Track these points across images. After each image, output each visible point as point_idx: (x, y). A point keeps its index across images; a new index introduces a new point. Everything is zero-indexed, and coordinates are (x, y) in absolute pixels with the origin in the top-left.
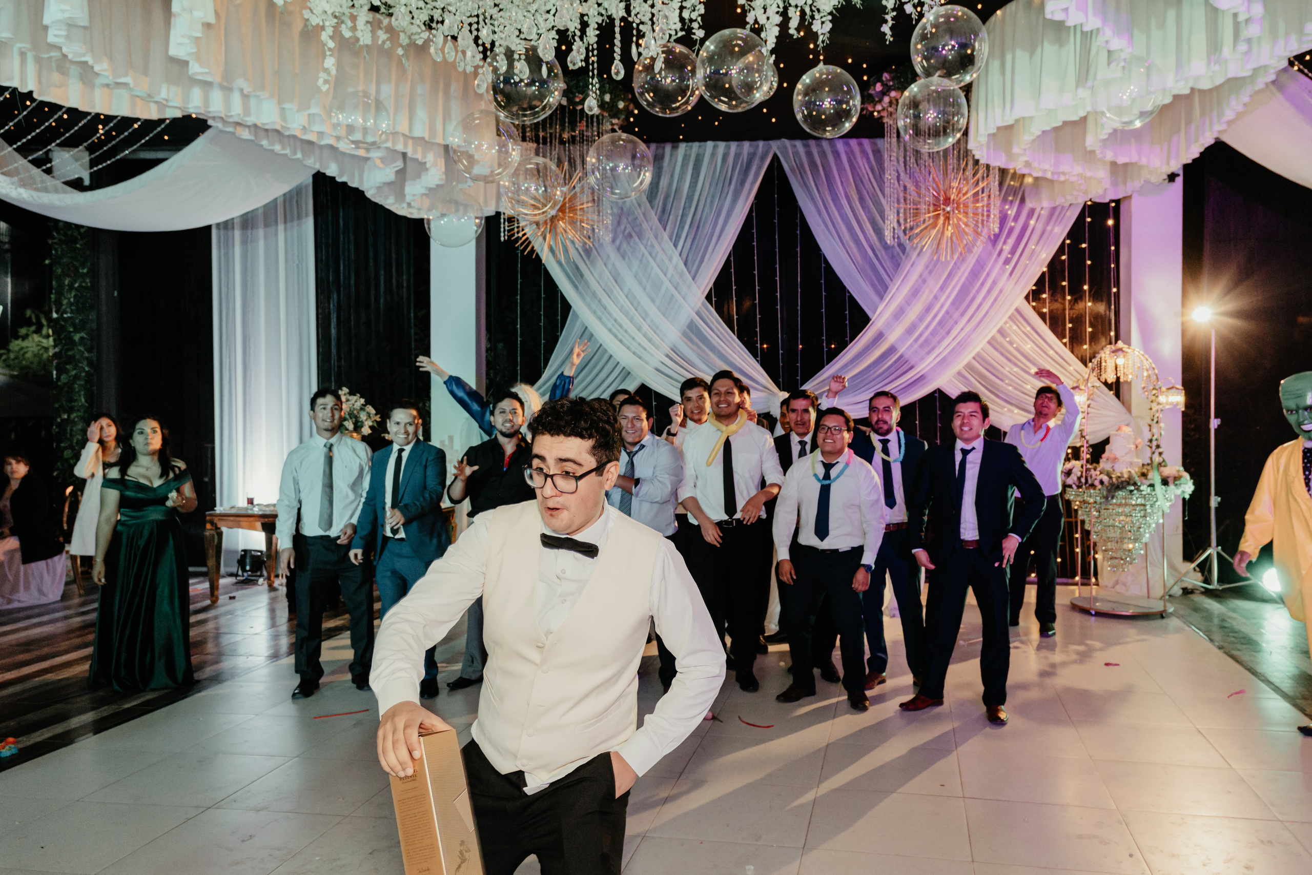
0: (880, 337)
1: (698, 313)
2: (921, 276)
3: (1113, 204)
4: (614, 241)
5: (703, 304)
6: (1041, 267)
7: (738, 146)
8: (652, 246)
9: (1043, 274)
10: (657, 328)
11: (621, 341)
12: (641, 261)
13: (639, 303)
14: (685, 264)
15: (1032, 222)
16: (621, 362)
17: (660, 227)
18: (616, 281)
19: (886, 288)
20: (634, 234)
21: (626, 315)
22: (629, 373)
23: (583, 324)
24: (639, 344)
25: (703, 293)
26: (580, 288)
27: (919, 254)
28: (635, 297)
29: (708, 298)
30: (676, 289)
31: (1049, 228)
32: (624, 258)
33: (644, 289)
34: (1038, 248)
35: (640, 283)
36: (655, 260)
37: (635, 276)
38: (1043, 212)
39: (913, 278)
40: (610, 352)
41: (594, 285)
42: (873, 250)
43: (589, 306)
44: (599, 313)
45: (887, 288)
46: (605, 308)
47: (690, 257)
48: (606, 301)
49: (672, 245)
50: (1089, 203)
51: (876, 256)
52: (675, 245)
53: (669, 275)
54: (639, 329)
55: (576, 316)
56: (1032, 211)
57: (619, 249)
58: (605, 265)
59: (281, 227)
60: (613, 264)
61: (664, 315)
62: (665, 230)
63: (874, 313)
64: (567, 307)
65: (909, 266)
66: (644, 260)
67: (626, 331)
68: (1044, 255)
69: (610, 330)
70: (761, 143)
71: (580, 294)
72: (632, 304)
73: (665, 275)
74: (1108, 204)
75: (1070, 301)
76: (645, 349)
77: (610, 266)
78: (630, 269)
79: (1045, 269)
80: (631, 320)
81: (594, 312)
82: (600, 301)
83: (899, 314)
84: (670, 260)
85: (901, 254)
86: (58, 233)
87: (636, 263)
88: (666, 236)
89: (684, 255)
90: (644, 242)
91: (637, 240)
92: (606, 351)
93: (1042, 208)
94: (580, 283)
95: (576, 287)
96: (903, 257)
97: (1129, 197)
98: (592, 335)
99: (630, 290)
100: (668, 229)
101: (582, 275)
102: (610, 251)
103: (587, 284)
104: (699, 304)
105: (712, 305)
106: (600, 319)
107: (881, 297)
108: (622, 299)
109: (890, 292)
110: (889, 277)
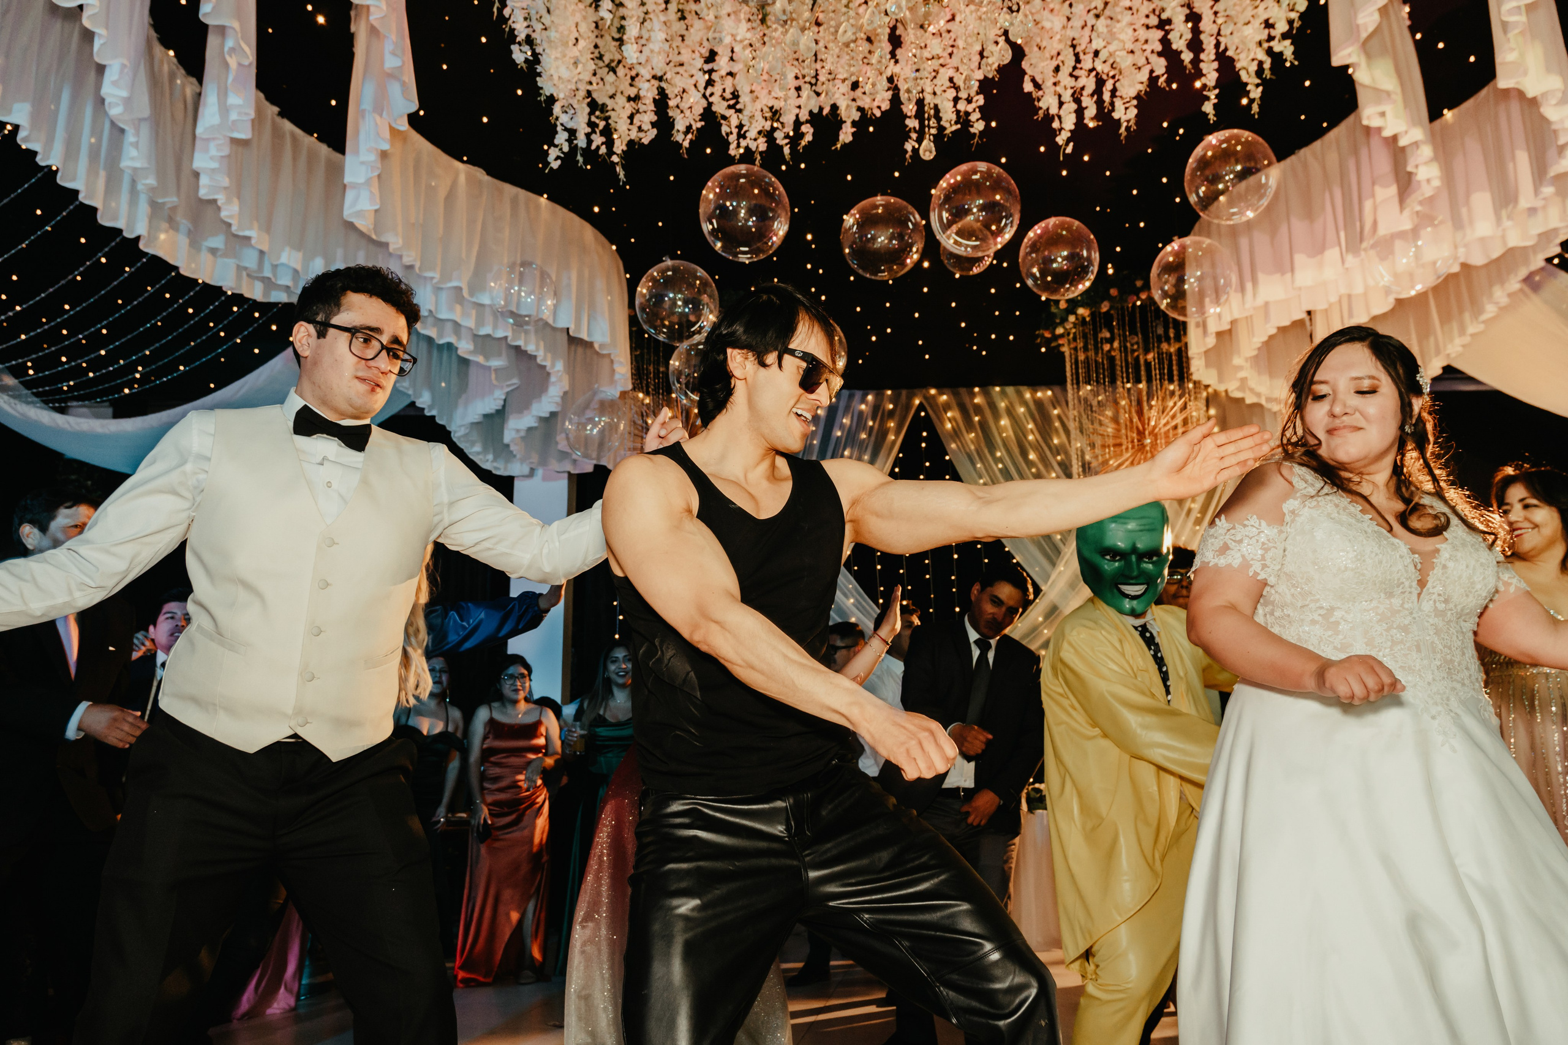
0: (1053, 611)
7: (876, 397)
19: (1059, 553)
63: (1046, 582)
70: (904, 393)
105: (850, 575)
107: (1054, 564)
109: (1063, 558)
110: (1061, 540)
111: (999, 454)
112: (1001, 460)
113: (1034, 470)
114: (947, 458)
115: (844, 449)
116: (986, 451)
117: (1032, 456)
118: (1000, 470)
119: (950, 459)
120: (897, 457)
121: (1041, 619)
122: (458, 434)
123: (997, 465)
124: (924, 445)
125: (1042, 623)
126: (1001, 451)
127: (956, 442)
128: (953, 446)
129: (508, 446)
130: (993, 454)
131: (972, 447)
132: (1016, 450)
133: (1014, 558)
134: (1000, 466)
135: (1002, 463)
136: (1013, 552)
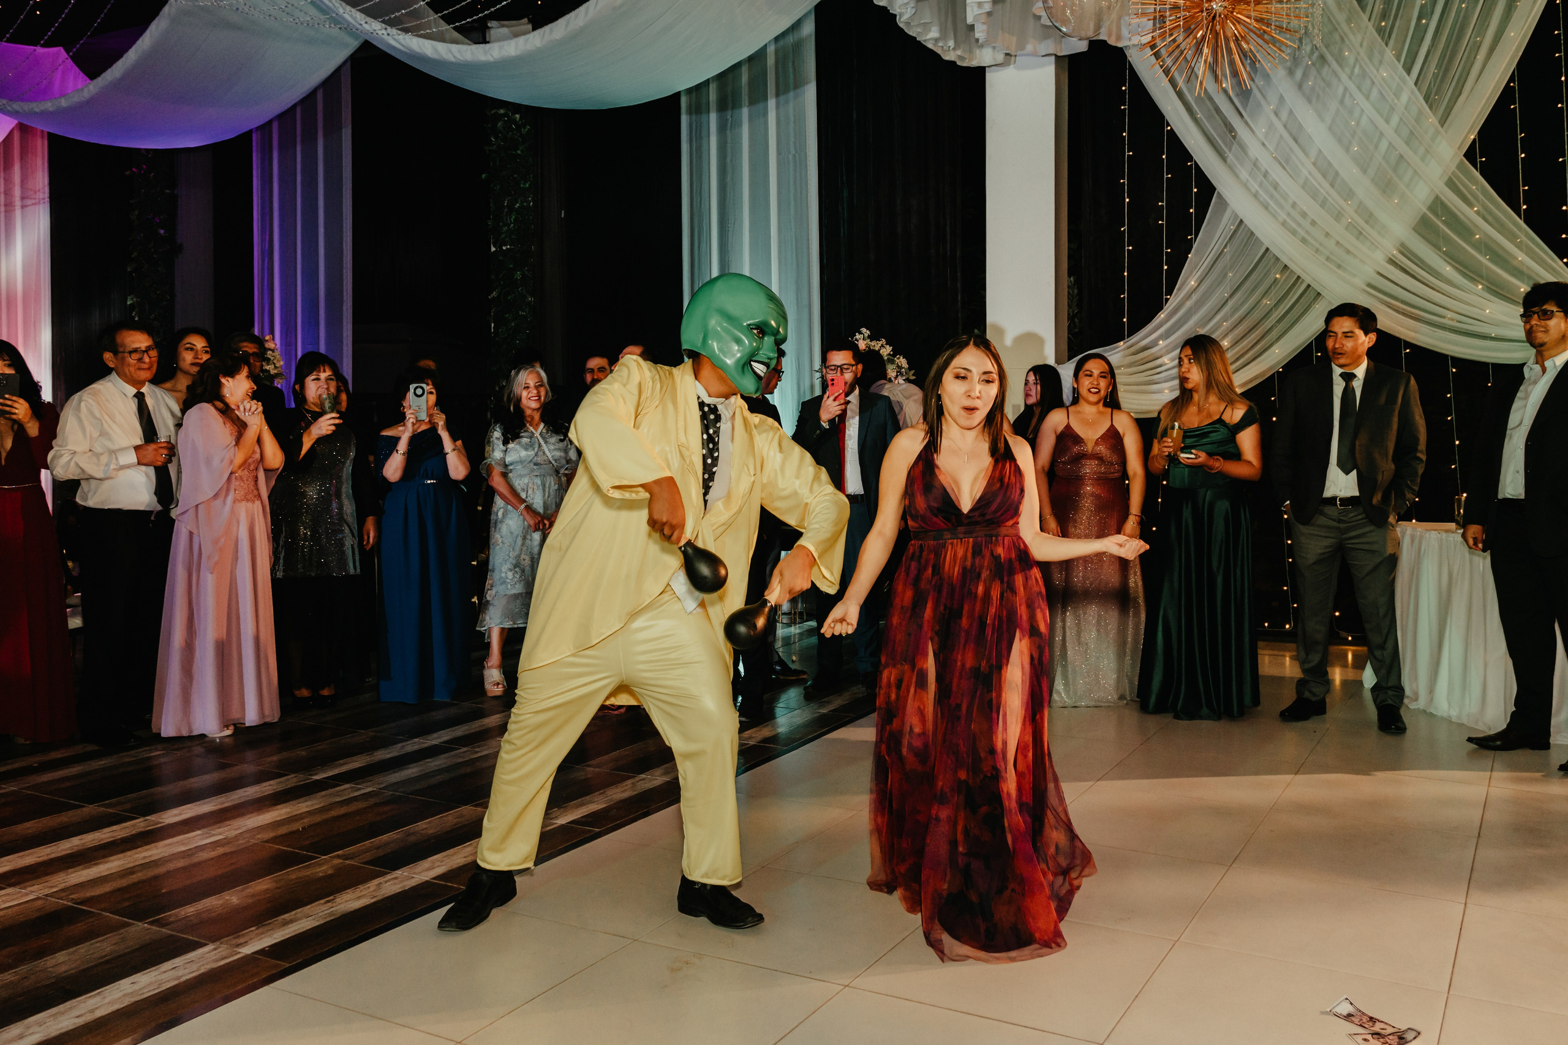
1: (1451, 184)
4: (1292, 72)
5: (1460, 167)
8: (1364, 74)
10: (1371, 215)
11: (1304, 241)
12: (1342, 102)
13: (1337, 173)
14: (1427, 98)
16: (1303, 276)
17: (1379, 39)
18: (1296, 140)
20: (1329, 57)
21: (1314, 195)
22: (1319, 294)
23: (1236, 216)
24: (1338, 243)
25: (1459, 148)
26: (1231, 157)
28: (1330, 164)
29: (1470, 155)
30: (1407, 143)
32: (1309, 101)
33: (1347, 150)
35: (1340, 139)
36: (1367, 98)
37: (1330, 129)
40: (1285, 260)
41: (1255, 149)
43: (1245, 185)
44: (1264, 196)
46: (1276, 186)
48: (1277, 174)
49: (1400, 67)
52: (1408, 70)
53: (1395, 120)
54: (1338, 216)
55: (1223, 203)
57: (1300, 86)
58: (1276, 114)
59: (772, 103)
60: (1291, 112)
61: (1384, 192)
62: (1387, 45)
64: (1208, 189)
66: (1348, 98)
67: (1313, 223)
69: (1284, 224)
71: (1231, 168)
72: (1324, 176)
73: (1387, 121)
76: (1348, 252)
77: (1284, 115)
78: (1321, 116)
80: (1323, 204)
81: (1256, 196)
82: (1266, 175)
84: (1397, 95)
86: (496, 137)
87: (1334, 105)
88: (1389, 54)
89: (1425, 83)
90: (1348, 70)
91: (1334, 65)
92: (1277, 259)
95: (1223, 155)
98: (1252, 234)
99: (1320, 152)
100: (1392, 42)
101: (1234, 137)
103: (1243, 148)
104: (1453, 167)
105: (1477, 170)
106: (1266, 207)
108: (1306, 170)
122: (905, 18)
129: (971, 28)
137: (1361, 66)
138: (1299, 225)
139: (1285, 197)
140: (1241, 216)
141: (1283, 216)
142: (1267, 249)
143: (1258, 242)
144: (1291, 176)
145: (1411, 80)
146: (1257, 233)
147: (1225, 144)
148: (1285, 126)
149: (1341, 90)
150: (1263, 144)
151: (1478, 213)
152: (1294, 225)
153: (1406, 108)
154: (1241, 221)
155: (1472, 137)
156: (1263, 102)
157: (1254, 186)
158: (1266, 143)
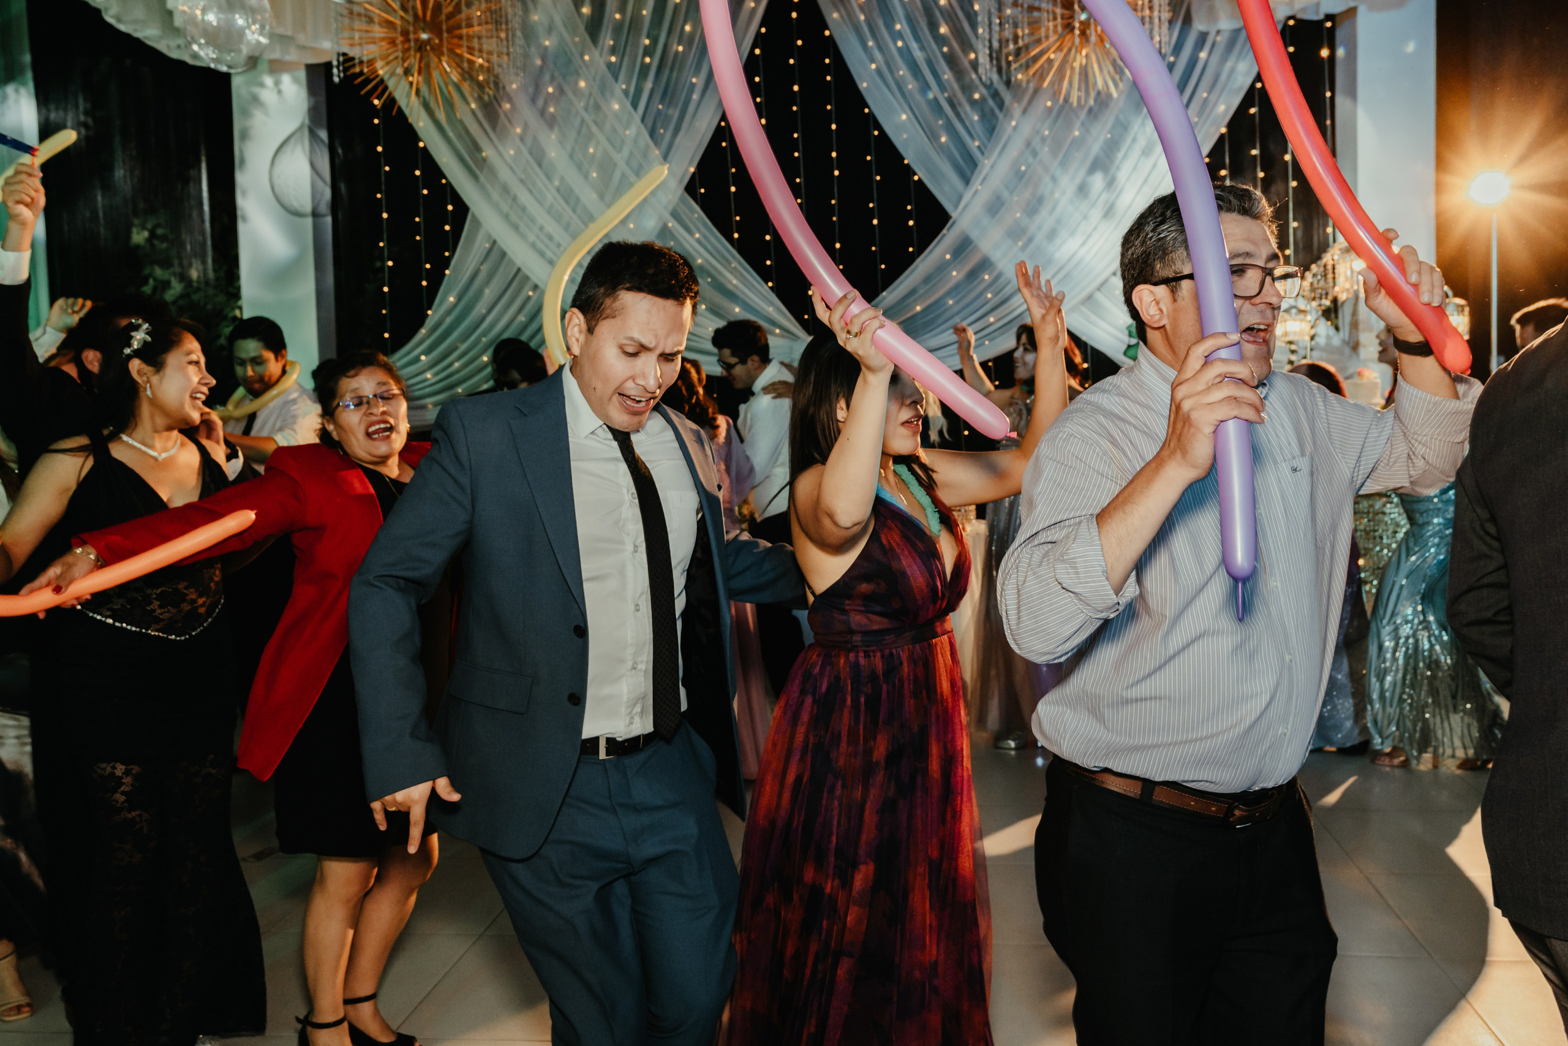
0: (964, 246)
1: (675, 214)
2: (1028, 144)
3: (1329, 24)
4: (533, 100)
5: (681, 199)
6: (1218, 128)
8: (597, 107)
9: (1222, 136)
12: (579, 132)
13: (578, 200)
14: (652, 133)
15: (1203, 55)
17: (609, 76)
18: (540, 165)
19: (973, 164)
20: (566, 88)
21: (558, 218)
23: (490, 236)
25: (681, 181)
26: (482, 178)
27: (1025, 111)
28: (571, 191)
29: (691, 188)
31: (1229, 64)
32: (551, 128)
33: (586, 176)
34: (1213, 97)
35: (579, 167)
36: (601, 129)
37: (571, 156)
38: (1219, 39)
39: (1014, 150)
40: (535, 279)
41: (505, 174)
42: (952, 105)
43: (496, 206)
44: (513, 217)
45: (975, 165)
46: (524, 209)
47: (659, 125)
48: (524, 197)
49: (628, 103)
50: (1291, 22)
51: (958, 115)
52: (635, 105)
53: (625, 152)
55: (477, 223)
56: (1203, 37)
57: (542, 113)
58: (522, 139)
60: (535, 139)
62: (616, 80)
63: (956, 207)
64: (462, 209)
65: (1009, 130)
66: (584, 130)
68: (1222, 108)
69: (533, 245)
71: (482, 188)
72: (567, 202)
73: (619, 153)
74: (1320, 23)
75: (1262, 179)
77: (529, 140)
78: (561, 143)
79: (1224, 130)
81: (506, 217)
82: (514, 199)
83: (995, 207)
84: (627, 129)
85: (997, 111)
87: (571, 136)
88: (618, 90)
89: (650, 121)
91: (571, 96)
92: (527, 278)
93: (1218, 32)
94: (481, 170)
95: (475, 177)
96: (1001, 116)
97: (1352, 12)
98: (503, 254)
99: (562, 179)
100: (622, 77)
101: (484, 160)
102: (527, 112)
103: (492, 170)
104: (675, 200)
105: (696, 201)
106: (516, 228)
107: (967, 181)
108: (551, 196)
109: (980, 172)
110: (979, 147)
111: (898, 27)
112: (900, 35)
113: (945, 49)
114: (827, 33)
115: (685, 23)
116: (880, 23)
117: (943, 30)
118: (899, 49)
119: (831, 36)
120: (758, 33)
121: (948, 257)
123: (895, 43)
124: (794, 15)
125: (949, 263)
126: (901, 24)
127: (839, 11)
128: (835, 15)
130: (889, 26)
131: (862, 17)
132: (923, 24)
133: (915, 174)
134: (900, 44)
135: (902, 38)
136: (914, 167)
137: (595, 100)
138: (547, 246)
139: (533, 220)
140: (495, 236)
141: (532, 238)
142: (519, 270)
143: (511, 262)
144: (538, 201)
145: (637, 117)
146: (510, 253)
147: (477, 166)
148: (531, 153)
149: (578, 121)
150: (511, 168)
151: (698, 241)
152: (543, 247)
153: (635, 142)
154: (495, 242)
155: (692, 170)
156: (508, 125)
157: (505, 208)
158: (514, 167)
